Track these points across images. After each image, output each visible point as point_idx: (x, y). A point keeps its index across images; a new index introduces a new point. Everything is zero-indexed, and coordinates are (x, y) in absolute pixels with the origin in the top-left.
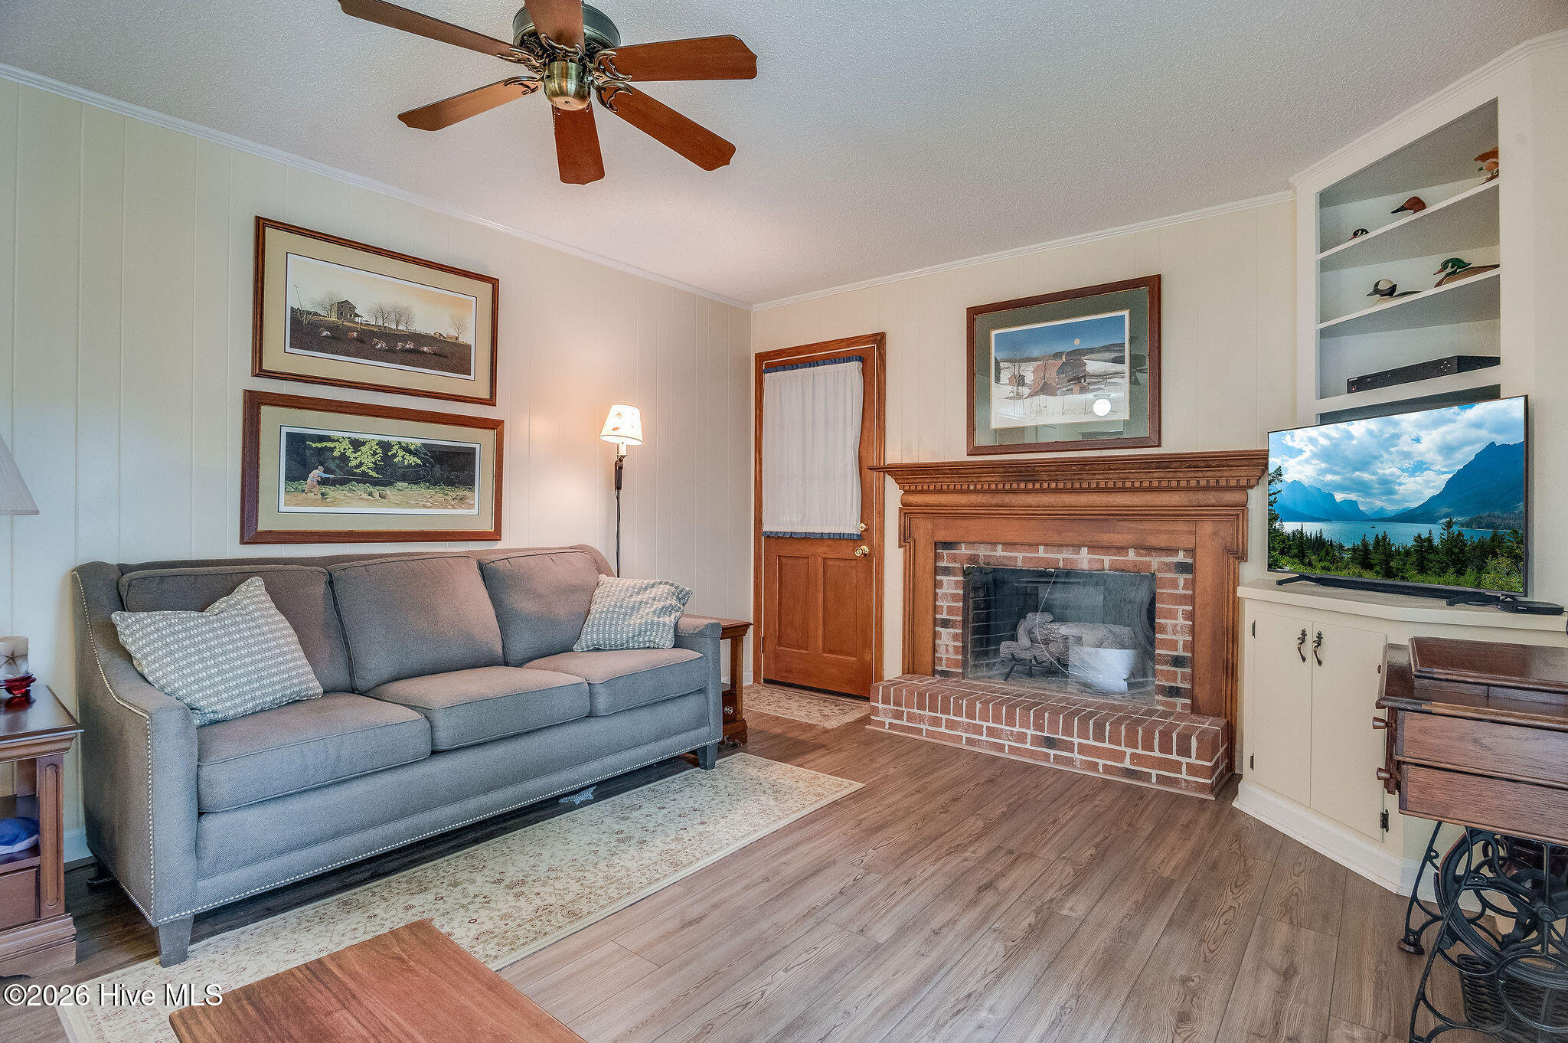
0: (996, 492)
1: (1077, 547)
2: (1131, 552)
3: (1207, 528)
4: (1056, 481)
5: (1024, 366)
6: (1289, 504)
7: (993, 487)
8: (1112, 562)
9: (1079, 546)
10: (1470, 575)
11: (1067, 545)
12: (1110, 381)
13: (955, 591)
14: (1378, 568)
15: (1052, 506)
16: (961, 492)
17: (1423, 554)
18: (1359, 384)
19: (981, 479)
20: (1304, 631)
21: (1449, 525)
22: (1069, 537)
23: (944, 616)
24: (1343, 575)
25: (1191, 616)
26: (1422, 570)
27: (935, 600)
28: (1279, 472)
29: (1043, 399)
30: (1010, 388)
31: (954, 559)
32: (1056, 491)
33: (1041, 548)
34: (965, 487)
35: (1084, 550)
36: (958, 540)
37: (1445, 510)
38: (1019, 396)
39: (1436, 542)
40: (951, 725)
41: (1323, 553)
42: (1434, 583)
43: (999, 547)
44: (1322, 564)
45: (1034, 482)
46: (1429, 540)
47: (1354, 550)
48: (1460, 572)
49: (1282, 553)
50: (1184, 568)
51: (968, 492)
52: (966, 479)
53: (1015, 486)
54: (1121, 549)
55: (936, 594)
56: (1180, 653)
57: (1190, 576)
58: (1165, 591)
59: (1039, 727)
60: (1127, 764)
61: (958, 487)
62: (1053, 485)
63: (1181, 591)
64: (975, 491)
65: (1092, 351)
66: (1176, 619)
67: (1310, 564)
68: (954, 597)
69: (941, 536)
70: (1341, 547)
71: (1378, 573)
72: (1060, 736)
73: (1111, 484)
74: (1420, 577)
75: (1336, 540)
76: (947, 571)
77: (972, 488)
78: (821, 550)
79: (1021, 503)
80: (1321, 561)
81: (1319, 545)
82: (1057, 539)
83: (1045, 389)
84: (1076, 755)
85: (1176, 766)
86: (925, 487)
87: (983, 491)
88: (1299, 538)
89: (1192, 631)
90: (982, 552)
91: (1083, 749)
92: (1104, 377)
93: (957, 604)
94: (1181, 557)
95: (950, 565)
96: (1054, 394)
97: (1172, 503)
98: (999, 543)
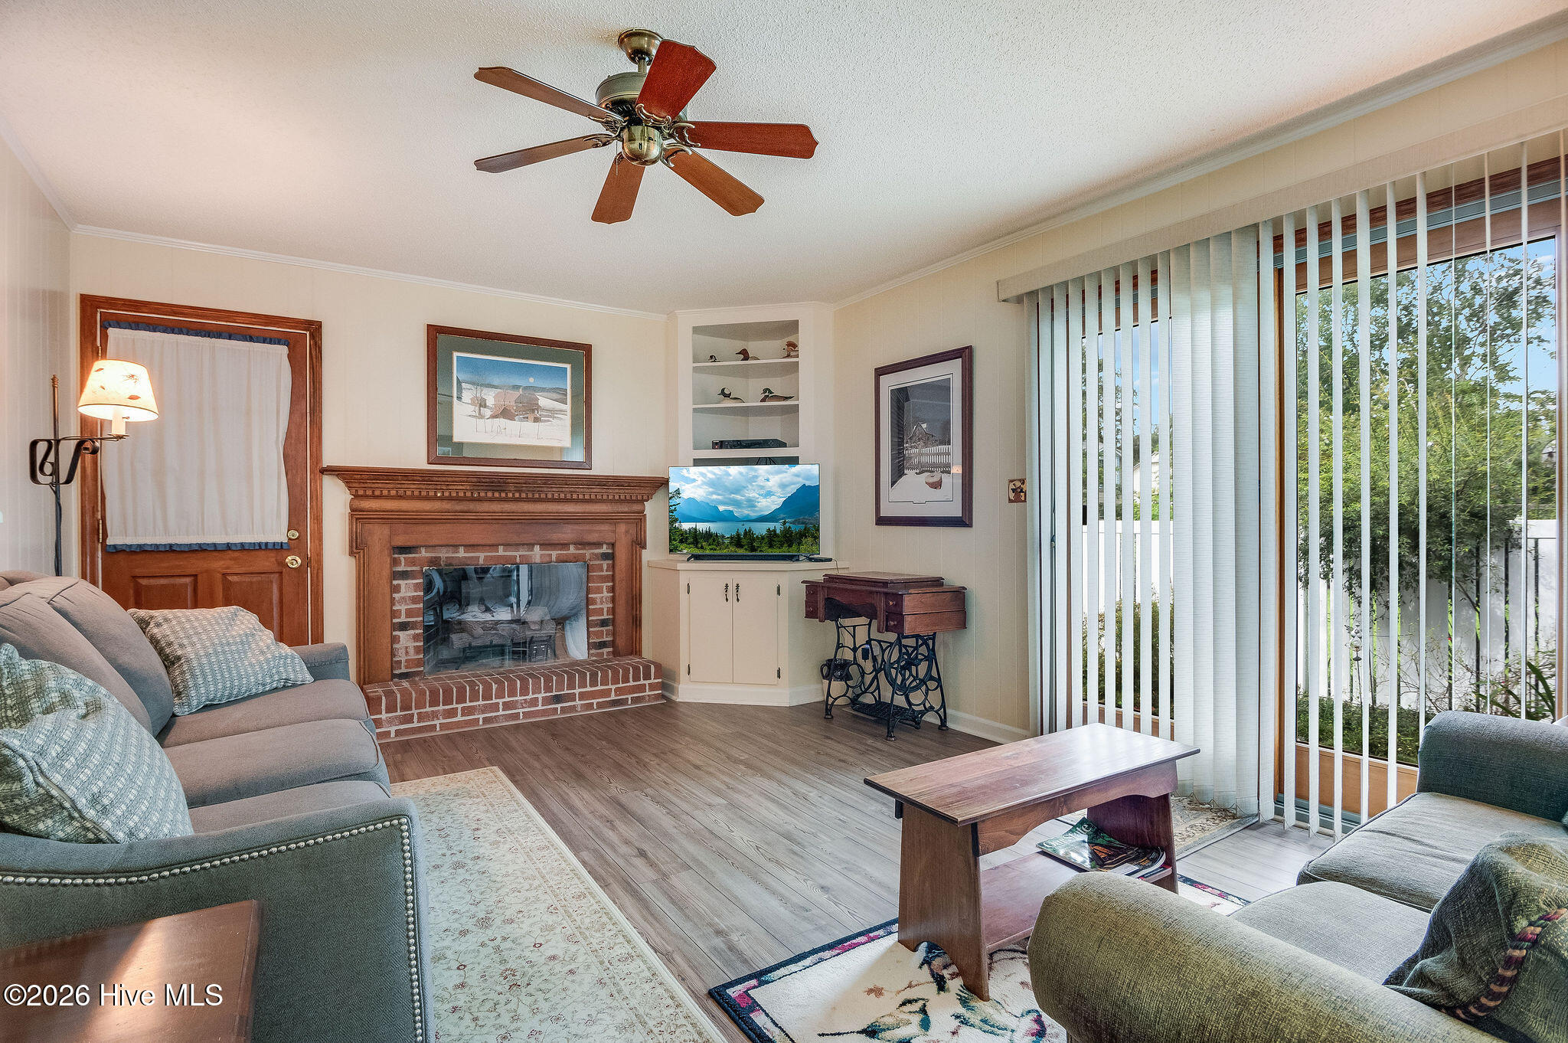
0: (465, 499)
1: (531, 546)
2: (572, 547)
3: (622, 528)
4: (520, 492)
5: (485, 390)
6: (687, 513)
7: (461, 494)
8: (558, 556)
9: (533, 545)
10: (794, 547)
11: (523, 545)
12: (556, 415)
13: (416, 594)
14: (746, 547)
15: (513, 513)
16: (427, 498)
17: (771, 538)
18: (721, 445)
19: (450, 487)
20: (727, 584)
21: (785, 523)
22: (527, 538)
23: (403, 619)
24: (725, 552)
25: (613, 589)
26: (771, 546)
27: (393, 603)
28: (678, 492)
29: (502, 422)
30: (472, 408)
31: (413, 562)
32: (519, 500)
33: (501, 548)
34: (432, 494)
35: (537, 548)
36: (419, 543)
37: (782, 516)
38: (481, 416)
39: (778, 532)
40: (467, 711)
41: (711, 541)
42: (776, 552)
43: (462, 549)
44: (710, 547)
45: (500, 491)
46: (775, 531)
47: (732, 538)
48: (790, 546)
49: (681, 541)
50: (605, 556)
51: (435, 498)
52: (434, 487)
53: (482, 494)
54: (565, 546)
55: (393, 599)
56: (605, 617)
57: (610, 562)
58: (595, 574)
59: (548, 689)
60: (613, 697)
61: (424, 493)
62: (517, 495)
63: (605, 573)
64: (442, 499)
65: (543, 390)
66: (602, 593)
67: (702, 547)
68: (414, 600)
69: (400, 541)
70: (723, 536)
71: (746, 549)
72: (566, 692)
73: (562, 496)
74: (770, 550)
75: (720, 533)
76: (404, 575)
77: (439, 495)
78: (218, 564)
79: (487, 510)
80: (710, 545)
81: (708, 536)
82: (516, 539)
83: (505, 413)
84: (578, 702)
85: (642, 688)
86: (385, 492)
87: (450, 499)
88: (694, 533)
89: (613, 600)
90: (444, 554)
91: (582, 696)
92: (552, 413)
93: (418, 606)
94: (605, 549)
95: (409, 569)
96: (513, 419)
97: (602, 511)
98: (461, 545)
